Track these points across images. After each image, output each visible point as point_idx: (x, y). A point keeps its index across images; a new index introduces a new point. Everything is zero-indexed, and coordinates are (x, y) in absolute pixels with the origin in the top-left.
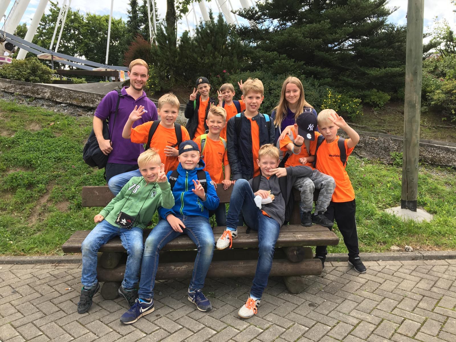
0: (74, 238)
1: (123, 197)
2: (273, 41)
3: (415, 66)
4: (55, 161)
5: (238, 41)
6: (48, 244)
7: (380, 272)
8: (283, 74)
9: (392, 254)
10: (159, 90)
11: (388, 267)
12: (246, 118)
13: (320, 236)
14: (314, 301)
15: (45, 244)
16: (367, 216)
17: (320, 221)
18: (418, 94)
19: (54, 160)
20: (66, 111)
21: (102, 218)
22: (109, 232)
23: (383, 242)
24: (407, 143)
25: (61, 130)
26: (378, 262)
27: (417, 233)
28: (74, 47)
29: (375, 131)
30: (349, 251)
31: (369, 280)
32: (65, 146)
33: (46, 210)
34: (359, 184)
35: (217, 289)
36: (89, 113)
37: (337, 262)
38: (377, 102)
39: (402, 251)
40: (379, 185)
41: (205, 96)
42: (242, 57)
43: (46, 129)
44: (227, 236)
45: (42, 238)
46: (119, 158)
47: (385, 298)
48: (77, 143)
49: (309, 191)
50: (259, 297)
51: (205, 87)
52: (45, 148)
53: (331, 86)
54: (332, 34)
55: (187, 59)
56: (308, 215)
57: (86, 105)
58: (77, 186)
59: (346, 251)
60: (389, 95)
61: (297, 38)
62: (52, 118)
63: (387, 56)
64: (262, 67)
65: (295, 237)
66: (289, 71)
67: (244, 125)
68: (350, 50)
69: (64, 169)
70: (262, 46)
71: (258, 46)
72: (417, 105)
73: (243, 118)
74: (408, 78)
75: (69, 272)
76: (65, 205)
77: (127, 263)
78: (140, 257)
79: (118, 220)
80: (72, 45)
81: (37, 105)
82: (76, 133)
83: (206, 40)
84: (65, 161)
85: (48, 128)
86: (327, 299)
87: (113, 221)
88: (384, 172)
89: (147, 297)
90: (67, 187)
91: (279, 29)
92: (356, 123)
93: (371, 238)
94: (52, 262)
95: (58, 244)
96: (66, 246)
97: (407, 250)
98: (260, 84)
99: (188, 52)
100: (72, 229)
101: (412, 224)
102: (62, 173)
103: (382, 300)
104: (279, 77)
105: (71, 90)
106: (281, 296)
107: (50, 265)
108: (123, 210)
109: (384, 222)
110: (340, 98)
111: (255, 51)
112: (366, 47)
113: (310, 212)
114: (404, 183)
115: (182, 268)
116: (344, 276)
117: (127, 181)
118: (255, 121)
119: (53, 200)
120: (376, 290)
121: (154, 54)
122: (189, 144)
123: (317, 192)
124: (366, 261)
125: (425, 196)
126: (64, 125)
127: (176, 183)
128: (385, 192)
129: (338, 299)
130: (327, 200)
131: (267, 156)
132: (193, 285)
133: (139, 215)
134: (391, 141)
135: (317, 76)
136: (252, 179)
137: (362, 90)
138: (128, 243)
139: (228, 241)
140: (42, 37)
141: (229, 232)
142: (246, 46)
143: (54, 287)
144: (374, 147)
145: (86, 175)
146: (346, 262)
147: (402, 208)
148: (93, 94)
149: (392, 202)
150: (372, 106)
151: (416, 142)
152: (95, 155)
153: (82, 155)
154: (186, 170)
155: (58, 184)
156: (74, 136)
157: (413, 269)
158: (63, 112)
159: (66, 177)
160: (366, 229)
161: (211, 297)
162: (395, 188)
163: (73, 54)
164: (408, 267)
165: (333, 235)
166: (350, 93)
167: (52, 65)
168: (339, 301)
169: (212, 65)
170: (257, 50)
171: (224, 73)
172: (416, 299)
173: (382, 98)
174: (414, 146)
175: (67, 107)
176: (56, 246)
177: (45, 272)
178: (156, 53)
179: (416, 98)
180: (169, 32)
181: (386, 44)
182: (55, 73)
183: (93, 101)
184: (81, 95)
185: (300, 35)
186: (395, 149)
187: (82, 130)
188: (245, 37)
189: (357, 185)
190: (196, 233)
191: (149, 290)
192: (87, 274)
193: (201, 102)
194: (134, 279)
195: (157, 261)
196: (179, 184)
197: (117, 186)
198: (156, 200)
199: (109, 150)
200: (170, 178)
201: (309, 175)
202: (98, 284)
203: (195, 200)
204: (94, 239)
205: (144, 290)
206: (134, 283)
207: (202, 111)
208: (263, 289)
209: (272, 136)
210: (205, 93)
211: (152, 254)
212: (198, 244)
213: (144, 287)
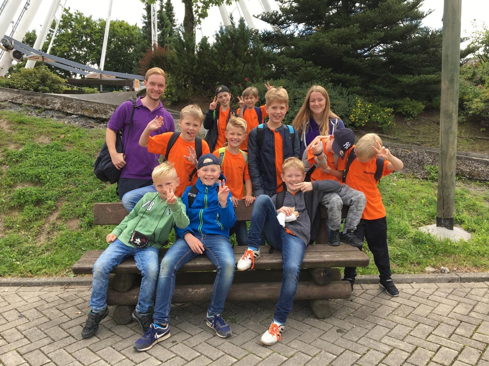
0: (85, 259)
1: (137, 215)
2: (298, 47)
3: (452, 73)
4: (65, 176)
5: (260, 48)
6: (57, 265)
7: (413, 295)
8: (309, 82)
9: (427, 276)
10: (177, 100)
11: (422, 290)
12: (269, 129)
13: (349, 256)
14: (342, 327)
15: (54, 265)
16: (399, 234)
17: (349, 240)
18: (455, 103)
20: (77, 122)
21: (115, 237)
22: (123, 253)
23: (417, 263)
24: (444, 154)
25: (72, 143)
26: (412, 284)
27: (454, 253)
28: (86, 55)
29: (408, 143)
30: (380, 272)
31: (402, 304)
32: (75, 160)
33: (55, 228)
34: (391, 200)
35: (237, 314)
36: (102, 125)
37: (367, 285)
38: (410, 112)
39: (438, 273)
40: (413, 201)
41: (225, 106)
42: (264, 65)
43: (56, 142)
44: (249, 256)
45: (51, 259)
46: (133, 173)
47: (419, 323)
48: (89, 157)
49: (336, 208)
50: (283, 323)
51: (225, 96)
52: (55, 162)
53: (360, 94)
54: (361, 39)
55: (207, 67)
56: (336, 234)
57: (98, 116)
58: (88, 203)
59: (377, 273)
60: (423, 104)
61: (324, 43)
62: (62, 130)
63: (422, 62)
64: (286, 75)
65: (322, 257)
66: (316, 78)
67: (267, 137)
68: (381, 56)
69: (75, 184)
70: (286, 52)
71: (281, 53)
72: (453, 114)
73: (266, 129)
74: (444, 85)
75: (79, 295)
76: (75, 223)
77: (141, 285)
78: (155, 279)
79: (132, 240)
80: (84, 53)
81: (46, 117)
82: (88, 146)
83: (226, 47)
84: (76, 176)
85: (58, 140)
86: (356, 324)
87: (126, 240)
88: (418, 187)
89: (163, 322)
90: (78, 204)
91: (304, 34)
92: (388, 135)
93: (404, 259)
94: (61, 284)
95: (67, 265)
96: (76, 266)
97: (443, 272)
98: (285, 93)
99: (207, 59)
100: (83, 249)
101: (449, 244)
102: (73, 188)
103: (416, 326)
104: (304, 85)
105: (83, 101)
106: (307, 321)
107: (59, 288)
108: (137, 229)
109: (418, 241)
110: (371, 107)
111: (279, 58)
112: (398, 52)
113: (338, 231)
114: (439, 199)
115: (200, 291)
116: (374, 300)
117: (141, 196)
118: (279, 133)
119: (63, 217)
120: (409, 314)
121: (171, 61)
122: (209, 157)
123: (346, 209)
124: (398, 283)
125: (462, 213)
126: (75, 137)
127: (195, 200)
128: (419, 209)
129: (368, 324)
130: (356, 217)
131: (291, 168)
132: (212, 309)
133: (154, 234)
134: (426, 154)
135: (345, 84)
136: (275, 195)
137: (394, 99)
138: (142, 264)
139: (249, 262)
141: (251, 251)
142: (269, 52)
143: (63, 311)
144: (407, 160)
145: (98, 191)
147: (437, 226)
148: (106, 104)
149: (426, 219)
150: (404, 116)
151: (453, 154)
152: (107, 169)
153: (93, 170)
154: (205, 186)
155: (68, 201)
156: (86, 150)
157: (450, 292)
158: (74, 124)
159: (77, 194)
160: (398, 249)
161: (231, 322)
162: (430, 205)
163: (85, 62)
164: (444, 290)
165: (363, 256)
166: (380, 102)
167: (63, 74)
168: (369, 326)
169: (233, 73)
170: (281, 57)
171: (245, 82)
172: (452, 324)
173: (415, 107)
174: (451, 159)
175: (79, 118)
176: (65, 267)
177: (53, 294)
178: (173, 61)
179: (453, 107)
180: (187, 38)
181: (420, 49)
182: (66, 83)
183: (106, 112)
184: (93, 106)
185: (327, 40)
186: (429, 163)
187: (94, 143)
188: (268, 43)
189: (388, 201)
190: (215, 253)
191: (164, 315)
192: (97, 297)
193: (222, 112)
194: (149, 303)
195: (173, 283)
196: (198, 201)
197: (131, 202)
198: (172, 218)
199: (122, 164)
200: (189, 195)
201: (336, 190)
202: (107, 308)
203: (215, 218)
204: (107, 261)
205: (159, 314)
206: (149, 307)
207: (223, 122)
208: (287, 313)
209: (296, 149)
210: (226, 103)
211: (168, 275)
212: (217, 265)
213: (159, 312)
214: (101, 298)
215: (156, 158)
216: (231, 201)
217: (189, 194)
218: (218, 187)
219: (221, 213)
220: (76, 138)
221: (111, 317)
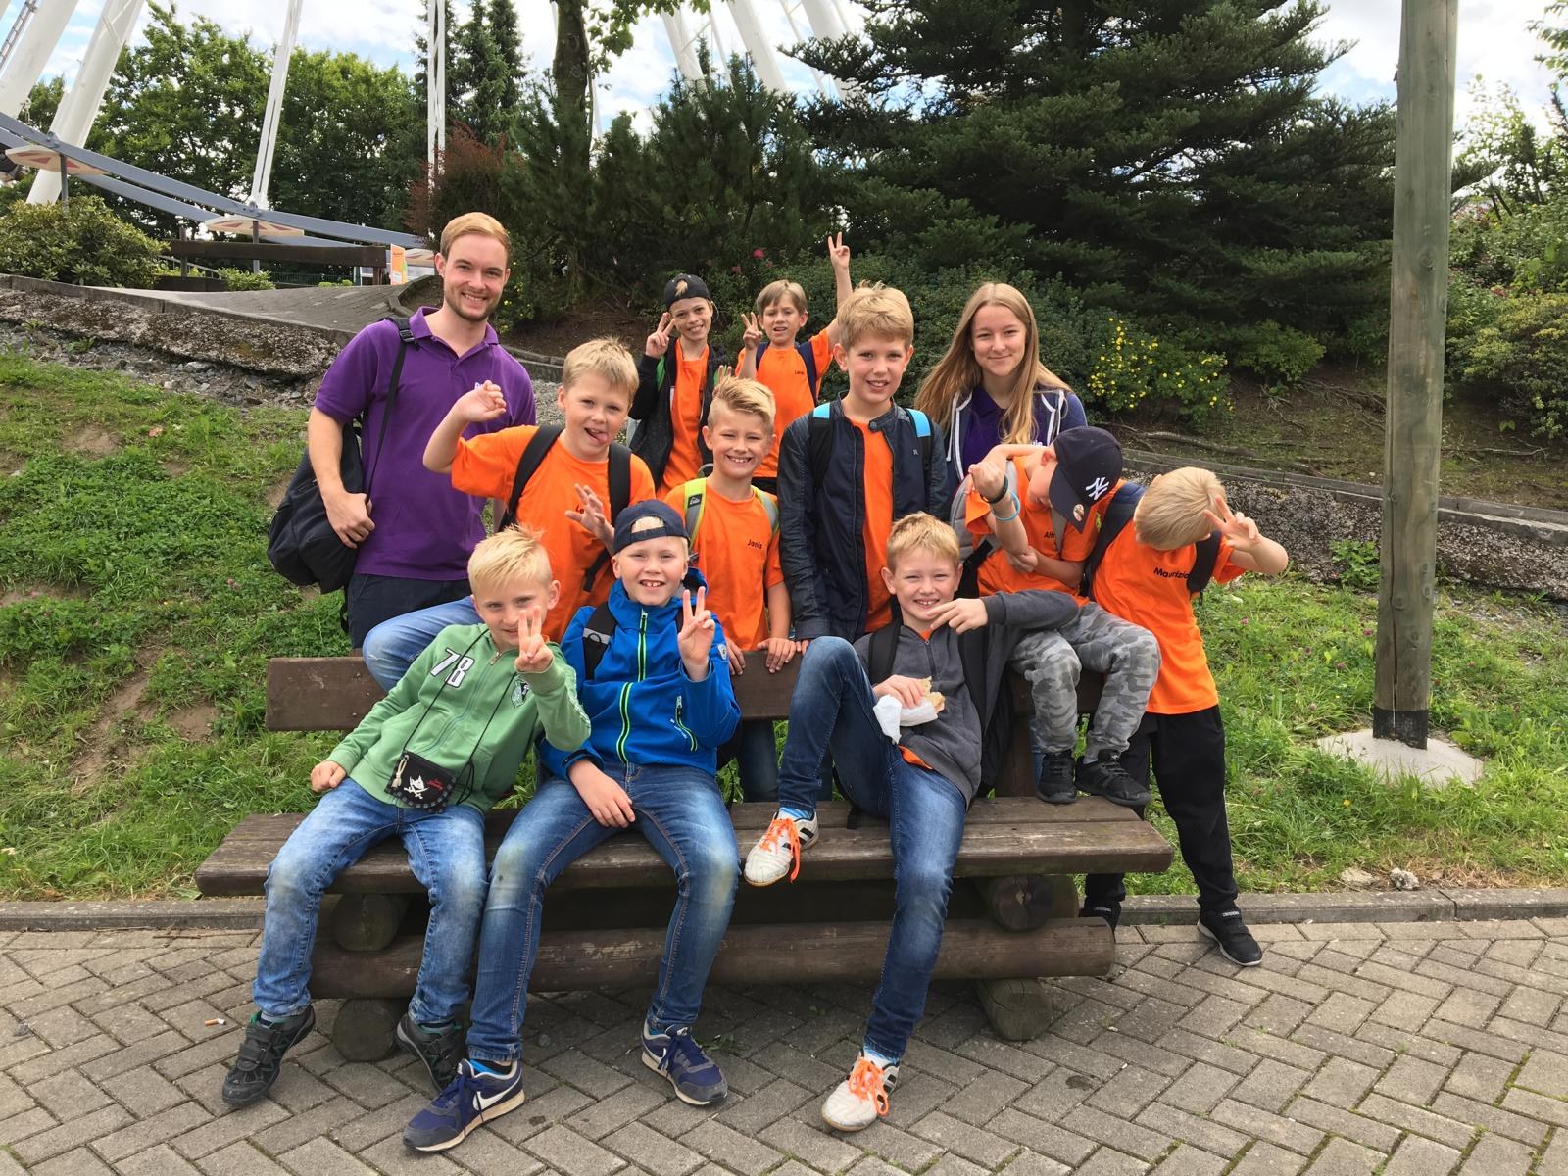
0: (239, 843)
1: (412, 700)
2: (924, 152)
3: (1425, 247)
4: (166, 563)
5: (802, 152)
6: (140, 857)
7: (1308, 962)
8: (958, 267)
9: (1348, 900)
10: (530, 315)
11: (1335, 944)
12: (847, 421)
13: (1108, 838)
14: (1084, 1068)
15: (130, 858)
16: (1257, 762)
17: (1106, 784)
18: (1436, 345)
19: (161, 558)
20: (205, 386)
22: (367, 824)
23: (1315, 856)
24: (1398, 508)
25: (187, 452)
26: (1302, 926)
27: (1432, 825)
28: (231, 164)
29: (1272, 466)
30: (1201, 887)
31: (1272, 992)
32: (200, 511)
33: (133, 735)
34: (1227, 651)
35: (742, 1024)
36: (286, 395)
37: (1158, 928)
38: (1278, 366)
39: (1382, 888)
40: (1295, 655)
41: (695, 343)
42: (815, 207)
43: (134, 449)
44: (784, 838)
45: (121, 837)
46: (396, 558)
47: (1330, 1057)
48: (245, 501)
49: (1059, 683)
50: (896, 1056)
51: (698, 310)
52: (130, 516)
53: (1122, 309)
54: (1127, 131)
55: (628, 208)
56: (1063, 764)
57: (274, 365)
58: (243, 653)
59: (1190, 888)
60: (1320, 342)
61: (1007, 142)
62: (157, 412)
63: (1316, 207)
64: (885, 242)
65: (1019, 841)
66: (981, 255)
67: (841, 449)
68: (1186, 186)
69: (200, 589)
70: (887, 168)
71: (871, 171)
72: (1429, 380)
73: (838, 420)
74: (1400, 287)
75: (218, 959)
76: (201, 720)
77: (428, 933)
78: (475, 912)
79: (397, 782)
80: (222, 155)
81: (103, 365)
82: (241, 464)
83: (692, 146)
84: (201, 563)
85: (141, 445)
86: (1130, 1059)
87: (378, 783)
88: (1311, 611)
89: (499, 1056)
90: (211, 656)
91: (942, 112)
92: (1207, 438)
93: (1273, 839)
94: (156, 923)
95: (176, 859)
96: (211, 870)
97: (1397, 885)
98: (899, 305)
99: (629, 186)
100: (227, 805)
101: (1415, 794)
102: (192, 604)
103: (1323, 1065)
104: (944, 275)
105: (223, 314)
106: (970, 1048)
107: (148, 936)
108: (415, 747)
109: (1318, 784)
110: (1157, 349)
111: (862, 186)
112: (1241, 176)
113: (1067, 753)
114: (1382, 650)
115: (623, 950)
116: (1183, 979)
117: (429, 638)
118: (879, 435)
119: (161, 699)
120: (1298, 1026)
121: (511, 190)
122: (651, 513)
123: (1092, 682)
124: (1258, 922)
125: (1454, 695)
126: (198, 435)
127: (606, 655)
128: (1314, 681)
129: (1168, 1061)
130: (1130, 712)
131: (919, 552)
132: (660, 1012)
133: (471, 763)
134: (1334, 503)
135: (1074, 273)
136: (866, 639)
137: (1229, 324)
138: (432, 863)
139: (786, 856)
140: (117, 124)
141: (791, 821)
142: (832, 167)
143: (163, 1014)
144: (1275, 523)
145: (275, 613)
146: (1191, 928)
147: (1376, 735)
148: (301, 327)
149: (1340, 713)
150: (1261, 380)
151: (1426, 507)
152: (309, 546)
153: (263, 543)
154: (640, 606)
155: (175, 644)
156: (233, 476)
157: (1422, 951)
158: (195, 390)
159: (205, 621)
160: (1254, 810)
161: (721, 1051)
162: (1351, 667)
163: (227, 185)
164: (1405, 945)
165: (1153, 837)
166: (1185, 333)
167: (154, 223)
168: (1171, 1066)
169: (716, 231)
170: (869, 183)
171: (756, 260)
172: (1437, 1059)
173: (1295, 352)
174: (1421, 523)
175: (210, 373)
176: (170, 866)
177: (131, 958)
178: (517, 188)
179: (1427, 357)
180: (566, 114)
181: (1310, 168)
182: (165, 252)
183: (300, 351)
184: (257, 332)
185: (1018, 132)
186: (1346, 532)
187: (262, 453)
188: (826, 138)
189: (1218, 653)
190: (671, 829)
191: (505, 1031)
192: (277, 972)
193: (684, 363)
194: (454, 991)
195: (534, 926)
196: (617, 658)
197: (393, 656)
198: (531, 712)
199: (363, 530)
200: (586, 635)
201: (1061, 624)
202: (310, 1008)
203: (669, 711)
204: (314, 853)
205: (488, 1029)
206: (452, 1006)
207: (688, 395)
208: (909, 1025)
209: (936, 489)
210: (697, 333)
211: (517, 902)
212: (681, 868)
213: (488, 1021)
214: (293, 975)
215: (473, 509)
216: (724, 656)
217: (587, 632)
218: (681, 609)
219: (688, 698)
220: (203, 437)
221: (327, 1035)
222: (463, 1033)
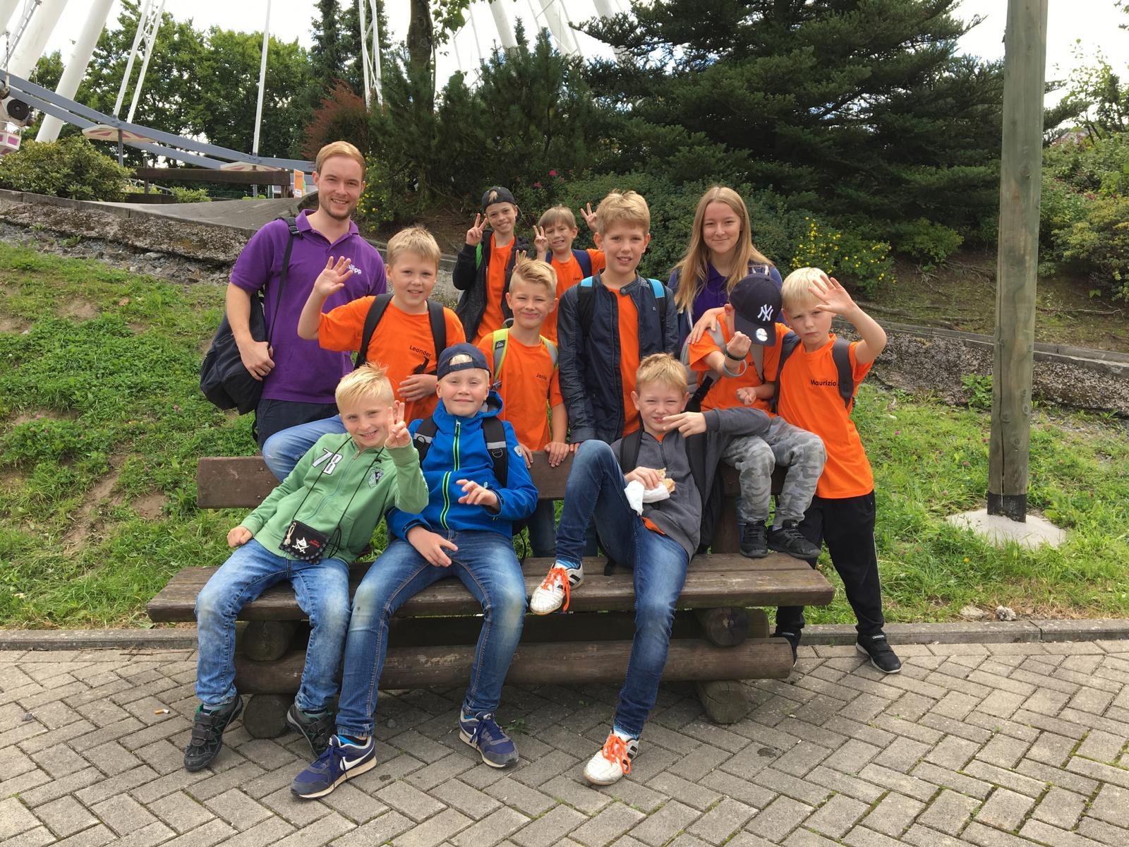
0: (177, 586)
1: (299, 485)
2: (673, 99)
3: (1025, 162)
4: (131, 394)
5: (585, 99)
6: (112, 600)
7: (934, 670)
8: (698, 181)
9: (964, 627)
10: (391, 219)
11: (953, 658)
12: (605, 288)
13: (788, 581)
14: (770, 743)
15: (105, 601)
16: (903, 532)
17: (788, 544)
18: (1032, 232)
19: (127, 391)
20: (159, 270)
21: (248, 535)
22: (265, 570)
23: (942, 598)
24: (1005, 348)
25: (146, 316)
26: (931, 646)
27: (1026, 576)
28: (180, 113)
29: (924, 323)
30: (859, 619)
31: (907, 691)
32: (155, 358)
33: (107, 515)
34: (885, 454)
35: (530, 713)
36: (217, 275)
37: (827, 647)
38: (929, 251)
39: (990, 619)
40: (933, 456)
41: (504, 234)
42: (595, 139)
43: (108, 315)
44: (558, 582)
45: (98, 586)
46: (290, 388)
47: (946, 735)
48: (186, 350)
49: (760, 471)
50: (636, 733)
51: (505, 211)
52: (105, 361)
53: (816, 211)
54: (819, 82)
55: (461, 142)
56: (758, 530)
57: (208, 254)
58: (184, 458)
59: (852, 619)
60: (959, 234)
61: (732, 91)
62: (124, 288)
63: (956, 136)
64: (645, 164)
65: (725, 583)
66: (713, 172)
67: (601, 308)
68: (863, 121)
69: (154, 413)
70: (646, 110)
71: (636, 112)
72: (1027, 258)
73: (599, 289)
74: (1006, 191)
75: (164, 669)
76: (155, 504)
77: (309, 647)
78: (342, 632)
79: (287, 542)
80: (174, 107)
81: (86, 255)
82: (183, 325)
83: (506, 96)
84: (156, 394)
85: (114, 311)
86: (803, 737)
87: (274, 542)
88: (946, 425)
89: (359, 733)
90: (162, 460)
91: (687, 70)
92: (878, 303)
93: (913, 586)
94: (122, 644)
95: (137, 601)
96: (157, 604)
97: (1001, 617)
98: (640, 204)
99: (461, 125)
100: (172, 563)
101: (1015, 554)
102: (149, 423)
103: (940, 741)
104: (688, 187)
105: (172, 219)
106: (691, 729)
107: (117, 653)
108: (301, 517)
109: (946, 548)
110: (840, 240)
111: (628, 123)
112: (902, 114)
113: (762, 523)
114: (994, 452)
115: (446, 660)
116: (845, 682)
117: (311, 443)
118: (628, 297)
119: (127, 490)
120: (924, 714)
121: (377, 129)
122: (464, 352)
123: (780, 473)
124: (900, 643)
125: (1047, 485)
126: (154, 304)
127: (431, 450)
128: (948, 474)
129: (830, 737)
130: (804, 493)
131: (657, 383)
132: (472, 703)
133: (339, 528)
134: (964, 348)
135: (781, 185)
136: (619, 441)
137: (893, 220)
138: (311, 598)
139: (559, 595)
140: (99, 85)
141: (564, 570)
142: (606, 110)
143: (126, 706)
144: (921, 363)
145: (207, 429)
147: (990, 513)
148: (226, 227)
149: (964, 497)
150: (917, 261)
151: (1025, 349)
152: (231, 379)
153: (197, 380)
154: (456, 417)
155: (137, 451)
156: (178, 333)
157: (1016, 663)
158: (152, 273)
159: (158, 435)
160: (900, 566)
161: (516, 731)
162: (973, 465)
163: (178, 128)
164: (1003, 659)
165: (820, 580)
166: (862, 228)
167: (126, 156)
168: (832, 742)
169: (523, 158)
170: (633, 121)
171: (552, 178)
172: (1022, 737)
173: (941, 241)
174: (1021, 360)
175: (162, 260)
176: (132, 607)
177: (104, 668)
178: (382, 128)
179: (1026, 241)
180: (416, 74)
181: (952, 108)
182: (133, 176)
183: (226, 245)
184: (195, 231)
185: (741, 83)
186: (973, 368)
187: (199, 317)
188: (604, 89)
189: (878, 455)
190: (479, 575)
191: (362, 715)
192: (210, 674)
193: (496, 250)
194: (326, 688)
195: (383, 642)
196: (438, 453)
197: (285, 456)
198: (383, 491)
199: (266, 367)
200: (415, 438)
202: (237, 699)
204: (227, 587)
205: (350, 714)
206: (326, 698)
207: (497, 272)
208: (646, 712)
209: (670, 334)
210: (505, 227)
211: (370, 625)
212: (485, 602)
213: (350, 708)
217: (416, 436)
220: (157, 305)
222: (334, 717)
